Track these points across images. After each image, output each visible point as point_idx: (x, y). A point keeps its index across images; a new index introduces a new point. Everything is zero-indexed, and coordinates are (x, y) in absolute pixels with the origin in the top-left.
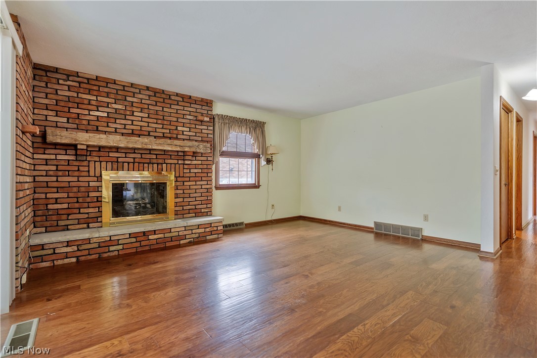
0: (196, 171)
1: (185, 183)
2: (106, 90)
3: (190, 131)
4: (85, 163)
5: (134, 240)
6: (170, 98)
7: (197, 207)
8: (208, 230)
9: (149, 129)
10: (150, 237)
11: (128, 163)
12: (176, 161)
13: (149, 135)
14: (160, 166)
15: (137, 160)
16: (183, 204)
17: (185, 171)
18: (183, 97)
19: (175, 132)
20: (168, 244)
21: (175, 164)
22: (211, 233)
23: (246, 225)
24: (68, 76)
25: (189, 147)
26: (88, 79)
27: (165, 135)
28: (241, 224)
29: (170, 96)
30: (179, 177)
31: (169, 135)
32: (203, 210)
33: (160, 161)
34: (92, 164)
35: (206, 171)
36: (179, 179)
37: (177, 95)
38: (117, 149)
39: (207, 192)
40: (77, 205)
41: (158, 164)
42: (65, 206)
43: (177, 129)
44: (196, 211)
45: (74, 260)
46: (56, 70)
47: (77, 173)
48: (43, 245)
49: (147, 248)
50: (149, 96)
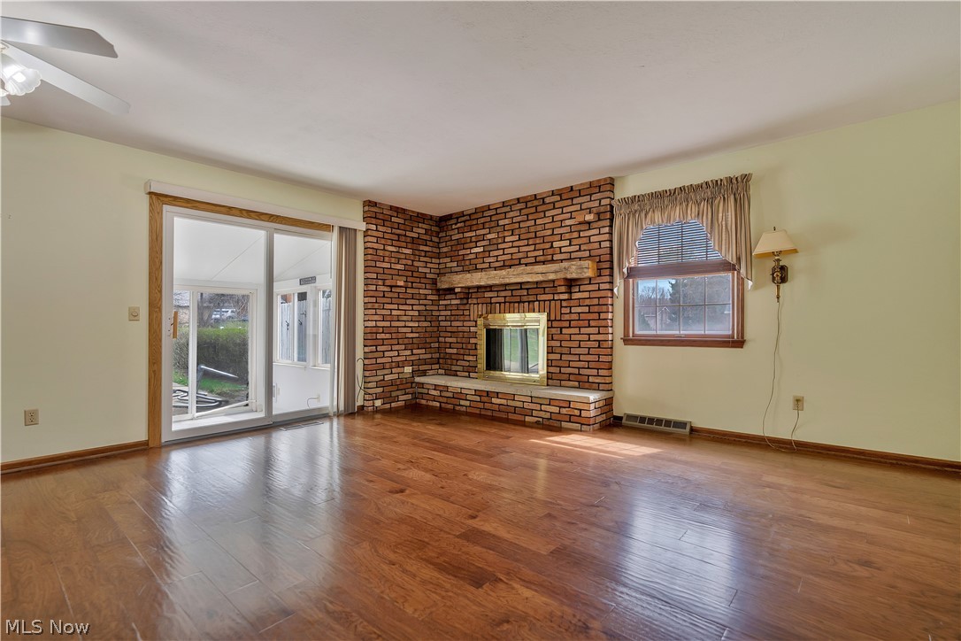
0: (579, 310)
1: (564, 331)
2: (482, 220)
3: (570, 245)
4: (467, 307)
6: (544, 203)
7: (582, 371)
8: (564, 411)
9: (520, 255)
11: (500, 303)
12: (550, 297)
13: (520, 264)
14: (531, 306)
15: (507, 299)
16: (560, 363)
17: (564, 311)
18: (559, 193)
19: (550, 251)
21: (550, 301)
22: (570, 419)
23: (693, 430)
24: (457, 218)
25: (556, 272)
26: (470, 215)
27: (538, 259)
28: (682, 425)
29: (543, 199)
30: (555, 320)
31: (542, 258)
32: (591, 379)
33: (531, 298)
34: (472, 308)
35: (596, 309)
36: (555, 324)
37: (553, 193)
38: (490, 288)
39: (599, 347)
40: (462, 351)
41: (529, 302)
42: (455, 351)
43: (552, 247)
45: (438, 404)
46: (449, 217)
47: (462, 318)
48: (423, 384)
50: (520, 210)
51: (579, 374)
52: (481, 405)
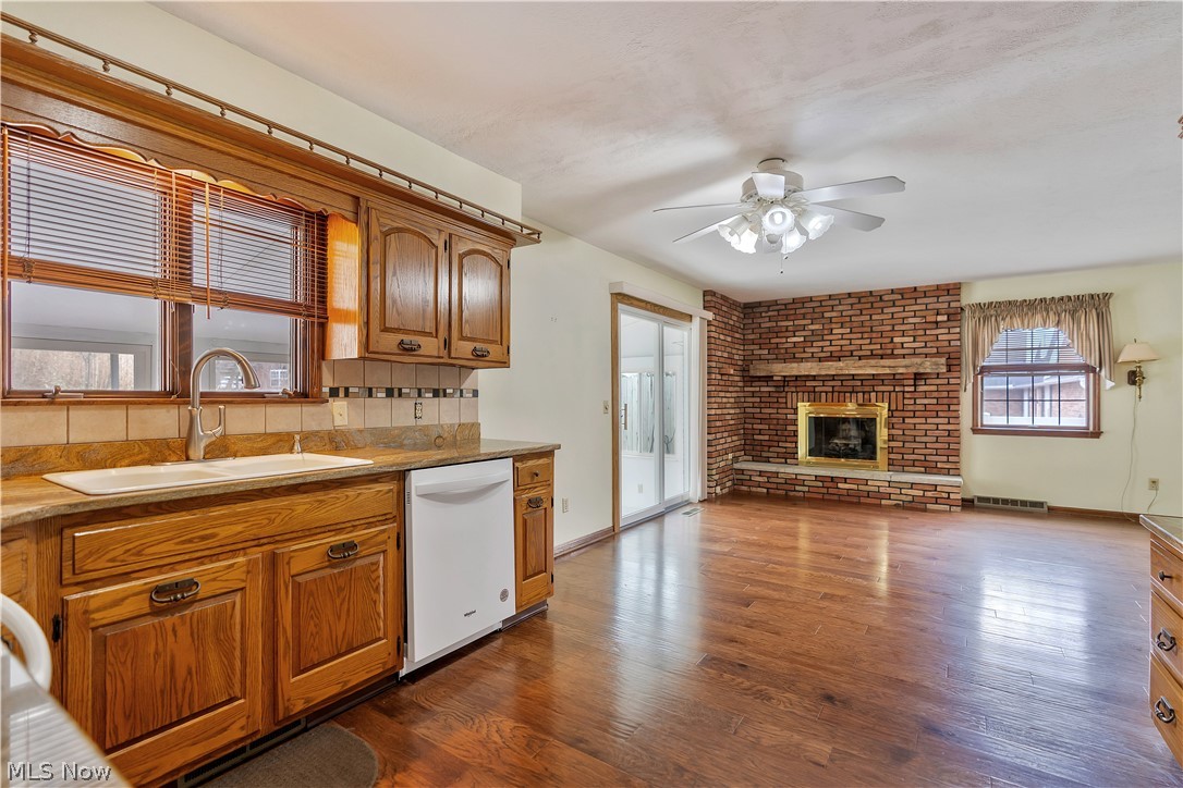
0: (926, 401)
1: (907, 420)
2: (803, 311)
3: (914, 341)
4: (783, 394)
5: (820, 484)
6: (881, 300)
7: (928, 458)
8: (929, 494)
9: (852, 348)
10: (840, 485)
11: (826, 392)
12: (891, 388)
13: (852, 355)
14: (866, 396)
15: (836, 389)
16: (903, 451)
17: (906, 402)
18: (902, 292)
19: (890, 346)
20: (863, 500)
21: (890, 392)
22: (936, 501)
23: (1050, 509)
24: (769, 307)
25: (906, 367)
26: (785, 305)
27: (874, 352)
28: (1041, 504)
29: (881, 297)
30: (897, 410)
31: (880, 352)
32: (939, 465)
33: (867, 389)
34: (789, 395)
35: (945, 401)
36: (895, 414)
37: (893, 291)
38: (814, 378)
39: (949, 435)
40: (776, 438)
41: (864, 393)
42: (767, 438)
43: (892, 341)
44: (927, 464)
45: (765, 490)
46: (759, 304)
47: (776, 405)
48: (743, 470)
49: (836, 498)
50: (852, 305)
51: (925, 460)
52: (825, 491)
